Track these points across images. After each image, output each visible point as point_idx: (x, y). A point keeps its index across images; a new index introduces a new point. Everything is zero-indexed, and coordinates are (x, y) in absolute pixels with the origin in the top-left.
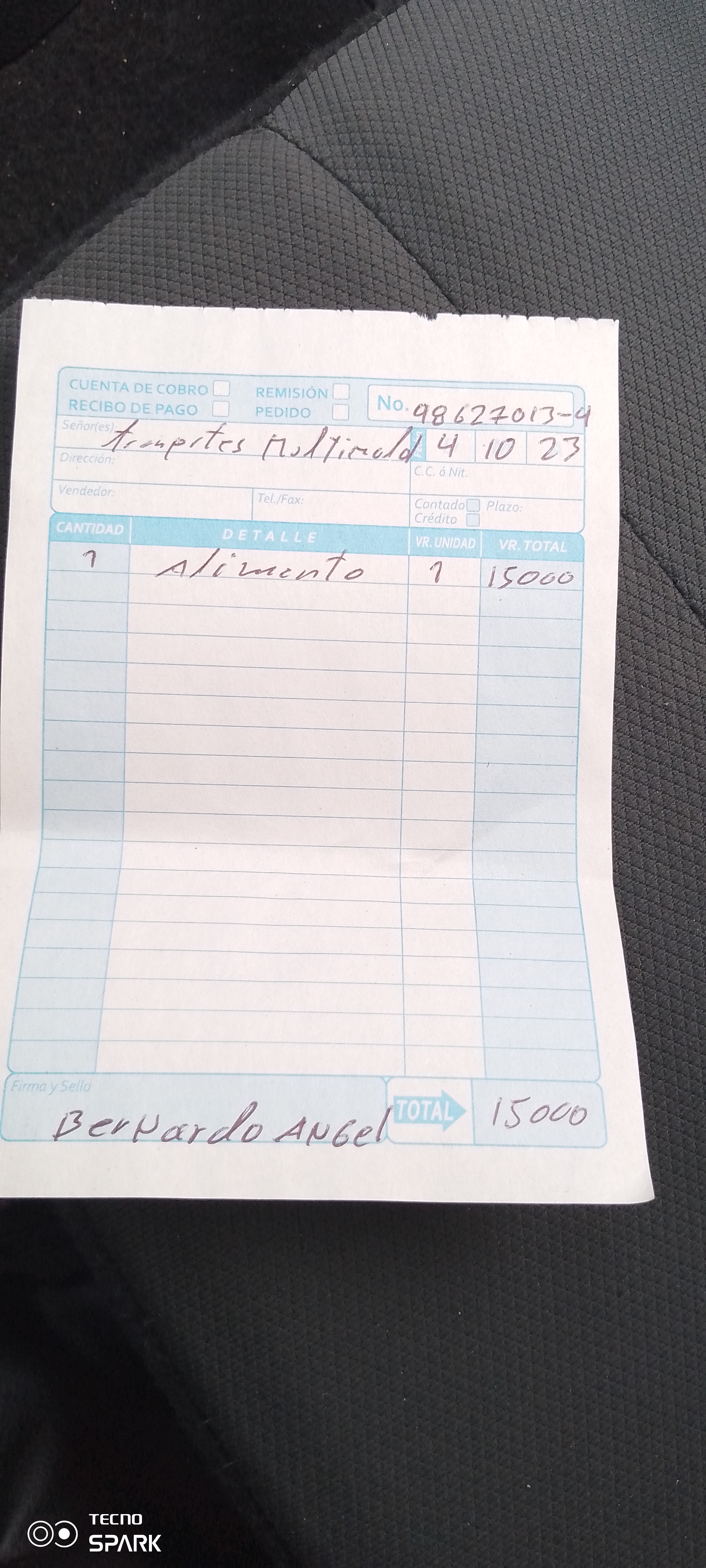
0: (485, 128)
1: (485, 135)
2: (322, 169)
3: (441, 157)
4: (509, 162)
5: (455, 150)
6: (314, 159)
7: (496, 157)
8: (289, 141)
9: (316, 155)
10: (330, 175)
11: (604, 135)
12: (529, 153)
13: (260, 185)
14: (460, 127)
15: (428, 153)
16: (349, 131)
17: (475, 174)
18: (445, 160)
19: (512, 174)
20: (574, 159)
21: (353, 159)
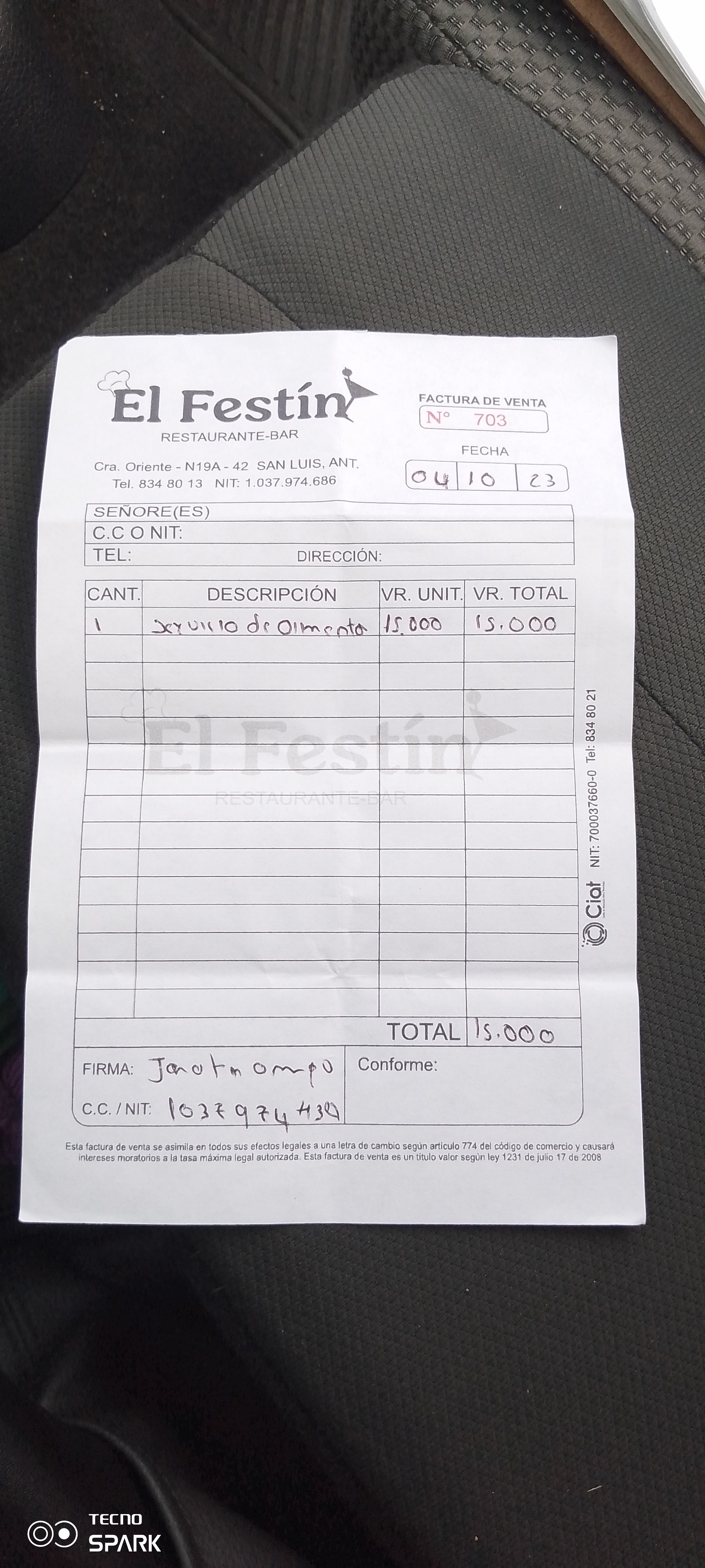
0: (354, 235)
1: (354, 239)
2: (235, 278)
3: (322, 259)
4: (373, 257)
5: (332, 253)
6: (229, 271)
7: (364, 254)
8: (211, 261)
9: (230, 268)
10: (241, 281)
11: (445, 231)
12: (388, 249)
13: (188, 293)
14: (334, 236)
15: (312, 257)
16: (254, 248)
17: (348, 268)
18: (324, 260)
19: (376, 266)
20: (422, 250)
21: (257, 268)
